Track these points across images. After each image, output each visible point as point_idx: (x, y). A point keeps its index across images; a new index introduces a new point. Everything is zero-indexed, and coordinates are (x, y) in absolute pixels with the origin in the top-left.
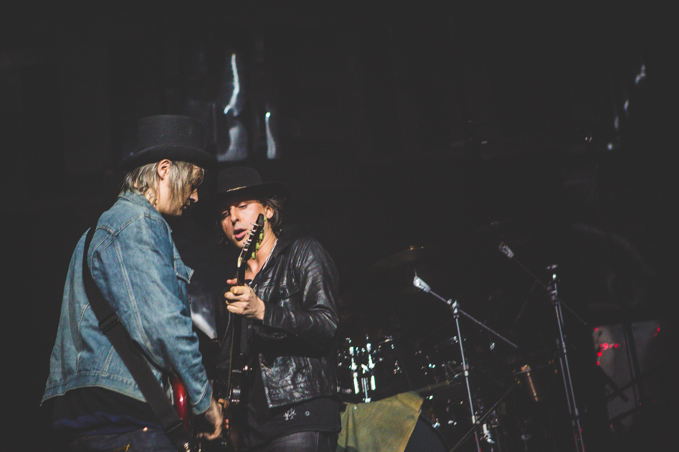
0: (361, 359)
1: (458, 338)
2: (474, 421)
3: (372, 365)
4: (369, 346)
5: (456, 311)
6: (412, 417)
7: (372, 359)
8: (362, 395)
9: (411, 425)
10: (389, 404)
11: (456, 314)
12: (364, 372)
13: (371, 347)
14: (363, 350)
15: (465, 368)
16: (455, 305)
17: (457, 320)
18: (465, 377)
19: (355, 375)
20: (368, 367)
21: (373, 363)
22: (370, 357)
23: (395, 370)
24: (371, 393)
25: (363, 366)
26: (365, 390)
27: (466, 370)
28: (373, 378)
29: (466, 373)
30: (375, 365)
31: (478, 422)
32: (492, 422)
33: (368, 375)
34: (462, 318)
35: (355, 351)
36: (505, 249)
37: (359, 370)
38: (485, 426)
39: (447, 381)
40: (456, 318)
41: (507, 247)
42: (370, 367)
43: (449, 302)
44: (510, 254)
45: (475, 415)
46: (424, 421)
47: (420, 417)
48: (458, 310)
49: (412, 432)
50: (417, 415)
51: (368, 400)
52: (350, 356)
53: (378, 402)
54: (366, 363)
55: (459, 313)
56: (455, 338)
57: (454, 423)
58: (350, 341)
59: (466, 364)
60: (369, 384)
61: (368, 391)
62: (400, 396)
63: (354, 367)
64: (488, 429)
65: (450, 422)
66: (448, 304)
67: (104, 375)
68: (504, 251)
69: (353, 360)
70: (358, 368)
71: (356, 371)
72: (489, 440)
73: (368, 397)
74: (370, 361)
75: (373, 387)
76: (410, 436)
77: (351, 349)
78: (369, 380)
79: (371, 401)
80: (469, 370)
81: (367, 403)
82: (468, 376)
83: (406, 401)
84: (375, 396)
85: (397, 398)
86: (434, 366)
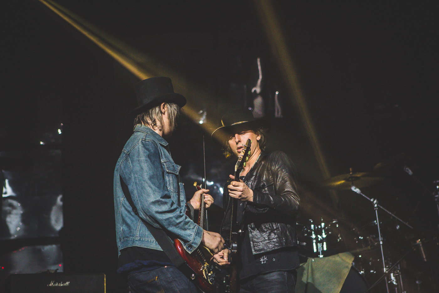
0: (318, 232)
1: (377, 222)
2: (385, 270)
3: (324, 236)
4: (323, 224)
5: (376, 206)
6: (347, 267)
7: (325, 232)
8: (318, 253)
9: (346, 272)
10: (334, 259)
11: (376, 207)
12: (319, 240)
13: (324, 225)
14: (320, 227)
15: (380, 240)
16: (375, 202)
17: (376, 211)
18: (380, 245)
19: (314, 241)
20: (322, 237)
21: (325, 235)
22: (323, 231)
23: (338, 239)
24: (323, 253)
25: (319, 236)
26: (320, 251)
27: (381, 241)
28: (325, 243)
29: (381, 243)
30: (326, 236)
31: (387, 272)
32: (396, 272)
33: (322, 242)
34: (379, 210)
35: (315, 227)
36: (407, 170)
37: (317, 238)
38: (392, 275)
39: (369, 247)
40: (376, 209)
41: (409, 169)
42: (323, 237)
43: (372, 200)
44: (410, 172)
45: (386, 267)
46: (354, 270)
47: (352, 267)
48: (377, 205)
49: (347, 276)
50: (350, 266)
51: (321, 256)
52: (312, 230)
53: (327, 258)
54: (321, 235)
55: (377, 206)
56: (375, 221)
57: (374, 272)
58: (312, 221)
59: (381, 237)
60: (323, 247)
61: (322, 251)
62: (340, 254)
63: (314, 236)
64: (394, 276)
65: (372, 271)
66: (371, 201)
67: (137, 239)
68: (407, 171)
69: (313, 232)
71: (315, 239)
72: (395, 283)
73: (322, 255)
74: (324, 234)
75: (325, 249)
76: (345, 278)
77: (312, 226)
78: (323, 244)
79: (324, 257)
80: (383, 241)
81: (321, 258)
82: (382, 244)
83: (344, 258)
84: (325, 254)
85: (338, 256)
86: (362, 238)
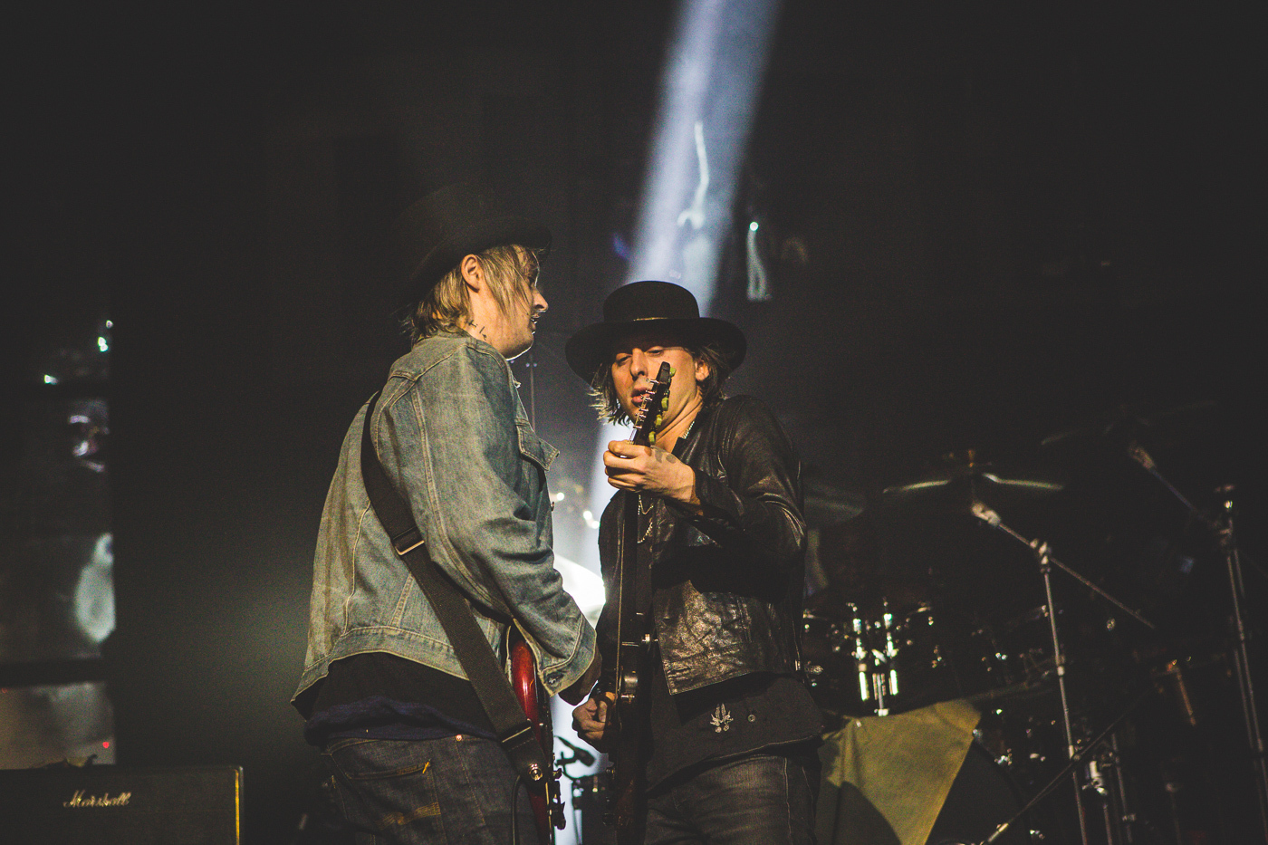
0: (874, 640)
1: (1048, 610)
2: (1071, 753)
3: (892, 651)
4: (888, 617)
5: (1045, 561)
6: (960, 744)
7: (893, 640)
8: (872, 703)
9: (957, 758)
10: (919, 720)
11: (1045, 566)
12: (877, 663)
13: (893, 620)
14: (878, 625)
15: (1057, 662)
16: (1043, 549)
17: (1046, 577)
18: (1058, 677)
19: (863, 667)
20: (885, 655)
21: (895, 648)
22: (889, 638)
23: (934, 662)
24: (889, 701)
25: (876, 653)
26: (879, 696)
27: (1061, 665)
28: (893, 674)
29: (1061, 671)
30: (898, 653)
31: (1077, 757)
32: (1103, 758)
33: (884, 669)
34: (1056, 574)
35: (863, 626)
36: (1138, 454)
37: (869, 659)
38: (1093, 765)
39: (1025, 684)
40: (1045, 572)
41: (1143, 452)
42: (888, 655)
43: (1033, 544)
44: (1148, 462)
45: (1074, 744)
46: (979, 753)
47: (974, 745)
48: (1049, 558)
49: (958, 770)
50: (968, 741)
51: (883, 712)
52: (854, 635)
53: (899, 717)
54: (882, 649)
55: (1050, 564)
56: (1043, 608)
57: (1038, 759)
58: (855, 609)
59: (1060, 653)
60: (887, 684)
61: (884, 697)
62: (939, 707)
63: (860, 653)
64: (1098, 770)
65: (1033, 756)
66: (1031, 549)
67: (393, 633)
68: (1136, 457)
69: (858, 642)
70: (867, 656)
71: (864, 661)
72: (1101, 790)
73: (885, 707)
74: (890, 645)
75: (894, 690)
76: (955, 776)
77: (856, 622)
78: (887, 677)
79: (890, 713)
80: (1065, 665)
81: (883, 717)
82: (1064, 676)
83: (950, 717)
84: (896, 705)
85: (934, 711)
86: (1004, 657)
